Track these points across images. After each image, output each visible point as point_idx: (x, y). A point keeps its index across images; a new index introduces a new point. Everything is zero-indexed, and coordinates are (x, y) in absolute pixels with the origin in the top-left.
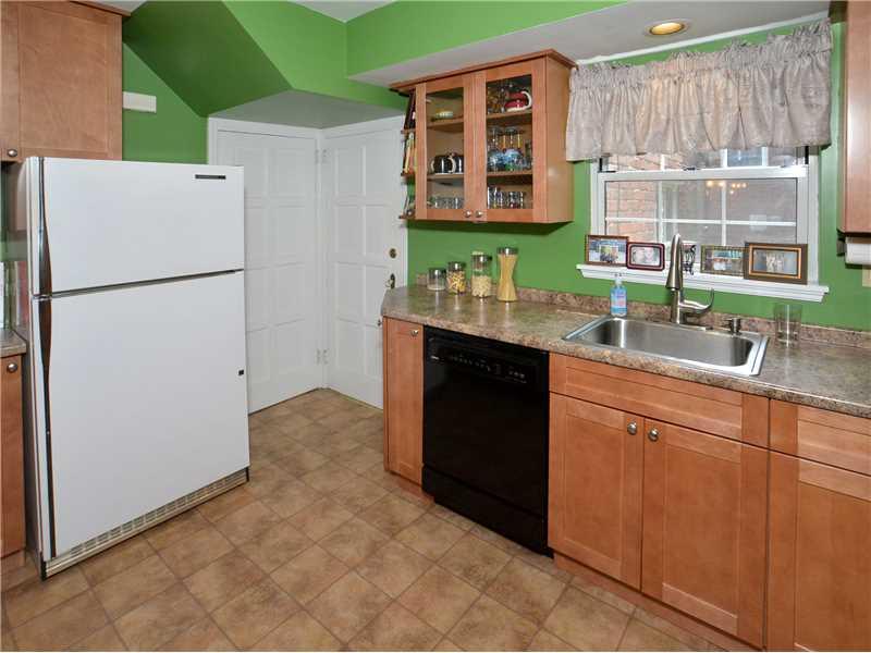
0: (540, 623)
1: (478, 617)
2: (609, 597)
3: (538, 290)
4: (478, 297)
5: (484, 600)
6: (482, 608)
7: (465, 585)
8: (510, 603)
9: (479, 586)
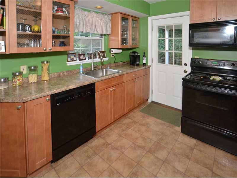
0: (109, 144)
1: (105, 157)
2: (105, 131)
3: (54, 73)
4: (32, 83)
5: (100, 155)
6: (103, 155)
7: (94, 159)
8: (103, 149)
9: (95, 155)
